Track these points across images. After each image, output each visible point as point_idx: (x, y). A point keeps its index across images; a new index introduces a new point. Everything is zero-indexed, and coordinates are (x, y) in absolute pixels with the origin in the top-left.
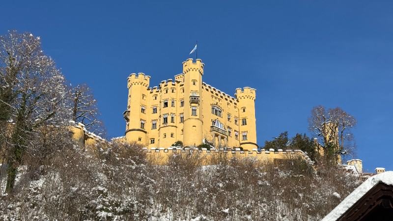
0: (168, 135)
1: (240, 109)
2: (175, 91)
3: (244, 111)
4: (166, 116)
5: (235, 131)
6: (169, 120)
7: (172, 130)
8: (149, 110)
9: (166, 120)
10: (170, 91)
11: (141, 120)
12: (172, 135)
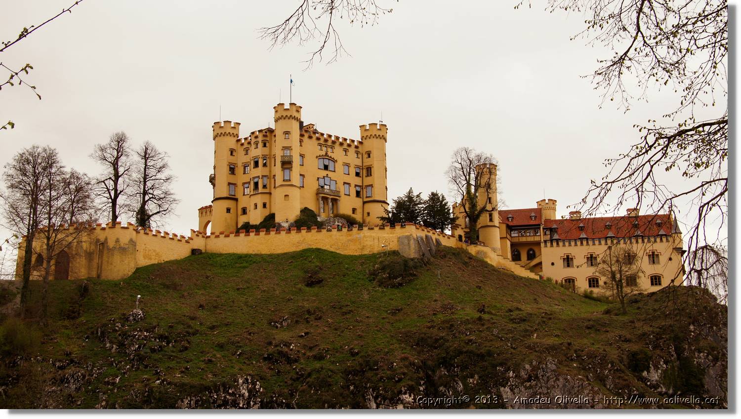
0: (260, 206)
1: (364, 153)
2: (267, 145)
3: (369, 157)
4: (256, 180)
5: (356, 186)
6: (260, 186)
7: (265, 198)
8: (239, 170)
9: (256, 184)
10: (260, 145)
11: (229, 184)
12: (264, 205)
